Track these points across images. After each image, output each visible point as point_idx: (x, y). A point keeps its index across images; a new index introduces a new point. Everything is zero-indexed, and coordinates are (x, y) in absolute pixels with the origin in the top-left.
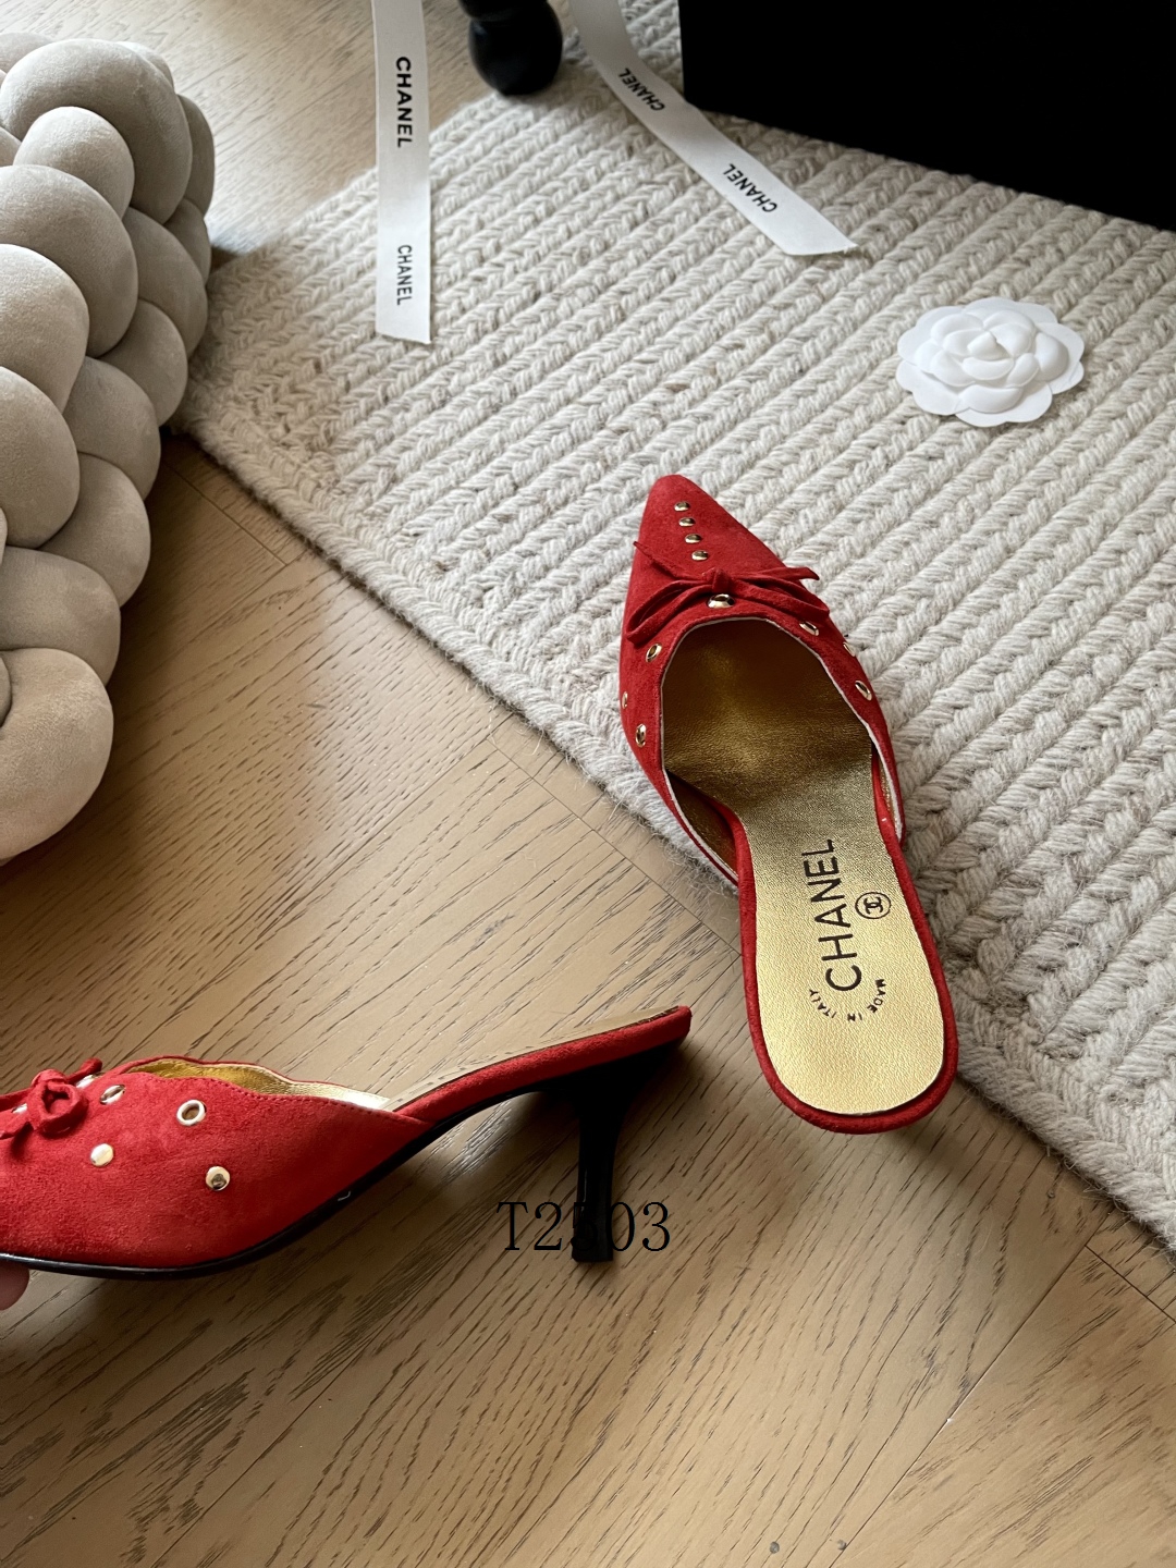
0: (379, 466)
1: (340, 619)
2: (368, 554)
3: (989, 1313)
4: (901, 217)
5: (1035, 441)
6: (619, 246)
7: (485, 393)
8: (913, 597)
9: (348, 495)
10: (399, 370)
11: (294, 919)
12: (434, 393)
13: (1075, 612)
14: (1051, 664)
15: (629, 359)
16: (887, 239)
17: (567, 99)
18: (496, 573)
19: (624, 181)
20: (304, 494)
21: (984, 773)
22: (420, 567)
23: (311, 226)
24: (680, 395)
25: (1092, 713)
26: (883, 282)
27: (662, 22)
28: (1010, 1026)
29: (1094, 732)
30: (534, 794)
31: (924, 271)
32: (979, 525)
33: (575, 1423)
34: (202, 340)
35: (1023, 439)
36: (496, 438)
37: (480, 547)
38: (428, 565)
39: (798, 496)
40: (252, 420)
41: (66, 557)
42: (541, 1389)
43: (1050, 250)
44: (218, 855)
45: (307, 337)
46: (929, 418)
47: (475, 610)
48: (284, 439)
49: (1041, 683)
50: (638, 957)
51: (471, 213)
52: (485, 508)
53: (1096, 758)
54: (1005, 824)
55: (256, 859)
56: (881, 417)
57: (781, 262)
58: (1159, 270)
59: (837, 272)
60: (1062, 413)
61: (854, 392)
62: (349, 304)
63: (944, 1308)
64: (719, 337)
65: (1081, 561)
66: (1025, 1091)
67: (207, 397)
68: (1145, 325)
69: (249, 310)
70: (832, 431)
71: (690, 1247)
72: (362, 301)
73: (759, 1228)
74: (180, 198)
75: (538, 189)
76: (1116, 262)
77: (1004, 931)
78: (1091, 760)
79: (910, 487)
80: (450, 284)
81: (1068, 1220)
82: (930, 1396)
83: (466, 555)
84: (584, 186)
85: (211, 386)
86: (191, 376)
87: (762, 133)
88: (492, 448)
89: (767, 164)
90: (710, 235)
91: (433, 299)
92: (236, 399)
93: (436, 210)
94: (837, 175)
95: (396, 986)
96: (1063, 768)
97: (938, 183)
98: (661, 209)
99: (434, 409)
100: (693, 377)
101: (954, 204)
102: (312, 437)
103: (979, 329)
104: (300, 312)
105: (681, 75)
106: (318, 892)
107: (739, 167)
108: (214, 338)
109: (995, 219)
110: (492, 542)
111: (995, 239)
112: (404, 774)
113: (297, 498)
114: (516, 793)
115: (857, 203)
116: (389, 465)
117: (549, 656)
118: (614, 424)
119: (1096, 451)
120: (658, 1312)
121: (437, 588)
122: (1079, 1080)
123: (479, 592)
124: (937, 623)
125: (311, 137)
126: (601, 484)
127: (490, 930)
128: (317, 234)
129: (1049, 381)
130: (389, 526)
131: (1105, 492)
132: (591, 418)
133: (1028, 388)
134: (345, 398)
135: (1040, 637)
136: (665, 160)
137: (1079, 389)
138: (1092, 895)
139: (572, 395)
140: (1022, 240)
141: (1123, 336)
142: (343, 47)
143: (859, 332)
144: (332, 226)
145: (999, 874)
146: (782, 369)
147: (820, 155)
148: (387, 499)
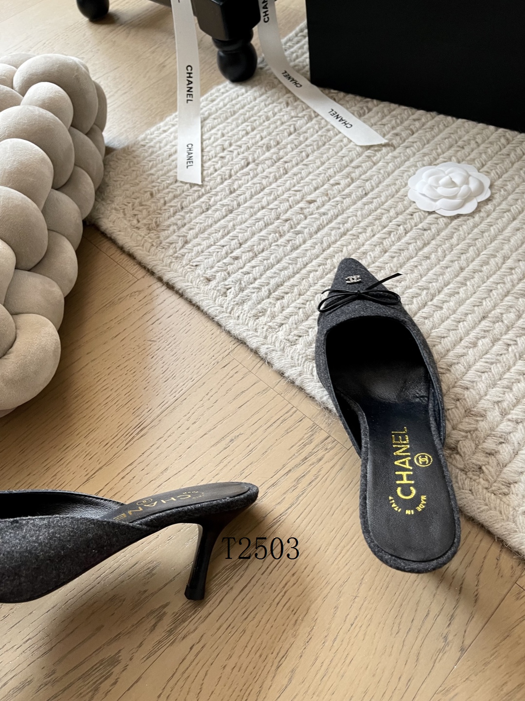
0: (179, 236)
1: (162, 303)
2: (175, 274)
3: (472, 616)
4: (407, 129)
5: (471, 222)
6: (283, 143)
7: (226, 205)
8: (420, 289)
9: (166, 249)
10: (188, 196)
11: (142, 436)
12: (203, 205)
13: (493, 295)
14: (484, 318)
15: (289, 189)
16: (401, 139)
17: (260, 83)
18: (232, 282)
19: (285, 116)
20: (146, 248)
21: (457, 367)
22: (198, 280)
23: (149, 137)
24: (312, 205)
25: (504, 339)
26: (400, 157)
27: (300, 51)
28: (474, 480)
29: (505, 347)
30: (251, 379)
31: (418, 151)
32: (448, 258)
33: (278, 672)
34: (100, 185)
35: (465, 221)
36: (231, 224)
37: (225, 270)
38: (202, 279)
39: (366, 247)
40: (123, 218)
41: (41, 274)
42: (261, 656)
43: (473, 142)
44: (107, 408)
45: (147, 182)
46: (423, 213)
47: (223, 298)
48: (137, 226)
49: (480, 326)
50: (301, 451)
51: (218, 130)
52: (227, 253)
53: (507, 359)
54: (467, 389)
55: (125, 410)
56: (401, 213)
57: (355, 149)
58: (521, 150)
59: (380, 152)
60: (482, 210)
61: (389, 202)
62: (165, 168)
63: (451, 614)
64: (329, 180)
65: (494, 273)
66: (484, 510)
67: (103, 208)
68: (517, 173)
69: (121, 172)
70: (381, 219)
71: (330, 587)
72: (171, 167)
73: (362, 576)
74: (92, 123)
75: (247, 120)
76: (502, 147)
77: (469, 437)
78: (505, 360)
79: (416, 242)
80: (210, 159)
81: (507, 571)
82: (446, 656)
83: (219, 274)
84: (268, 119)
85: (104, 203)
86: (96, 200)
87: (344, 96)
88: (230, 228)
89: (347, 109)
90: (323, 138)
91: (202, 166)
92: (116, 209)
93: (203, 130)
94: (378, 113)
95: (189, 466)
96: (492, 363)
97: (422, 115)
98: (301, 128)
99: (203, 212)
100: (318, 197)
101: (429, 124)
102: (149, 224)
103: (444, 175)
104: (144, 172)
105: (309, 73)
106: (153, 424)
107: (335, 110)
108: (106, 183)
109: (448, 130)
110: (230, 268)
111: (448, 138)
112: (191, 371)
113: (143, 251)
114: (243, 378)
115: (387, 124)
116: (184, 236)
117: (256, 317)
118: (284, 217)
119: (498, 226)
120: (316, 618)
121: (206, 288)
122: (508, 505)
123: (225, 290)
124: (431, 300)
125: (148, 101)
126: (279, 243)
127: (232, 440)
128: (151, 140)
129: (475, 197)
130: (184, 262)
131: (503, 243)
132: (273, 215)
133: (467, 199)
134: (164, 208)
135: (478, 306)
136: (303, 107)
137: (489, 200)
138: (509, 420)
139: (265, 205)
140: (460, 138)
141: (507, 178)
142: (162, 63)
143: (391, 177)
144: (158, 136)
145: (466, 411)
146: (357, 193)
147: (370, 105)
148: (182, 251)
